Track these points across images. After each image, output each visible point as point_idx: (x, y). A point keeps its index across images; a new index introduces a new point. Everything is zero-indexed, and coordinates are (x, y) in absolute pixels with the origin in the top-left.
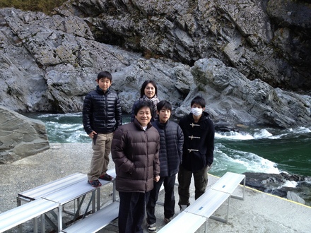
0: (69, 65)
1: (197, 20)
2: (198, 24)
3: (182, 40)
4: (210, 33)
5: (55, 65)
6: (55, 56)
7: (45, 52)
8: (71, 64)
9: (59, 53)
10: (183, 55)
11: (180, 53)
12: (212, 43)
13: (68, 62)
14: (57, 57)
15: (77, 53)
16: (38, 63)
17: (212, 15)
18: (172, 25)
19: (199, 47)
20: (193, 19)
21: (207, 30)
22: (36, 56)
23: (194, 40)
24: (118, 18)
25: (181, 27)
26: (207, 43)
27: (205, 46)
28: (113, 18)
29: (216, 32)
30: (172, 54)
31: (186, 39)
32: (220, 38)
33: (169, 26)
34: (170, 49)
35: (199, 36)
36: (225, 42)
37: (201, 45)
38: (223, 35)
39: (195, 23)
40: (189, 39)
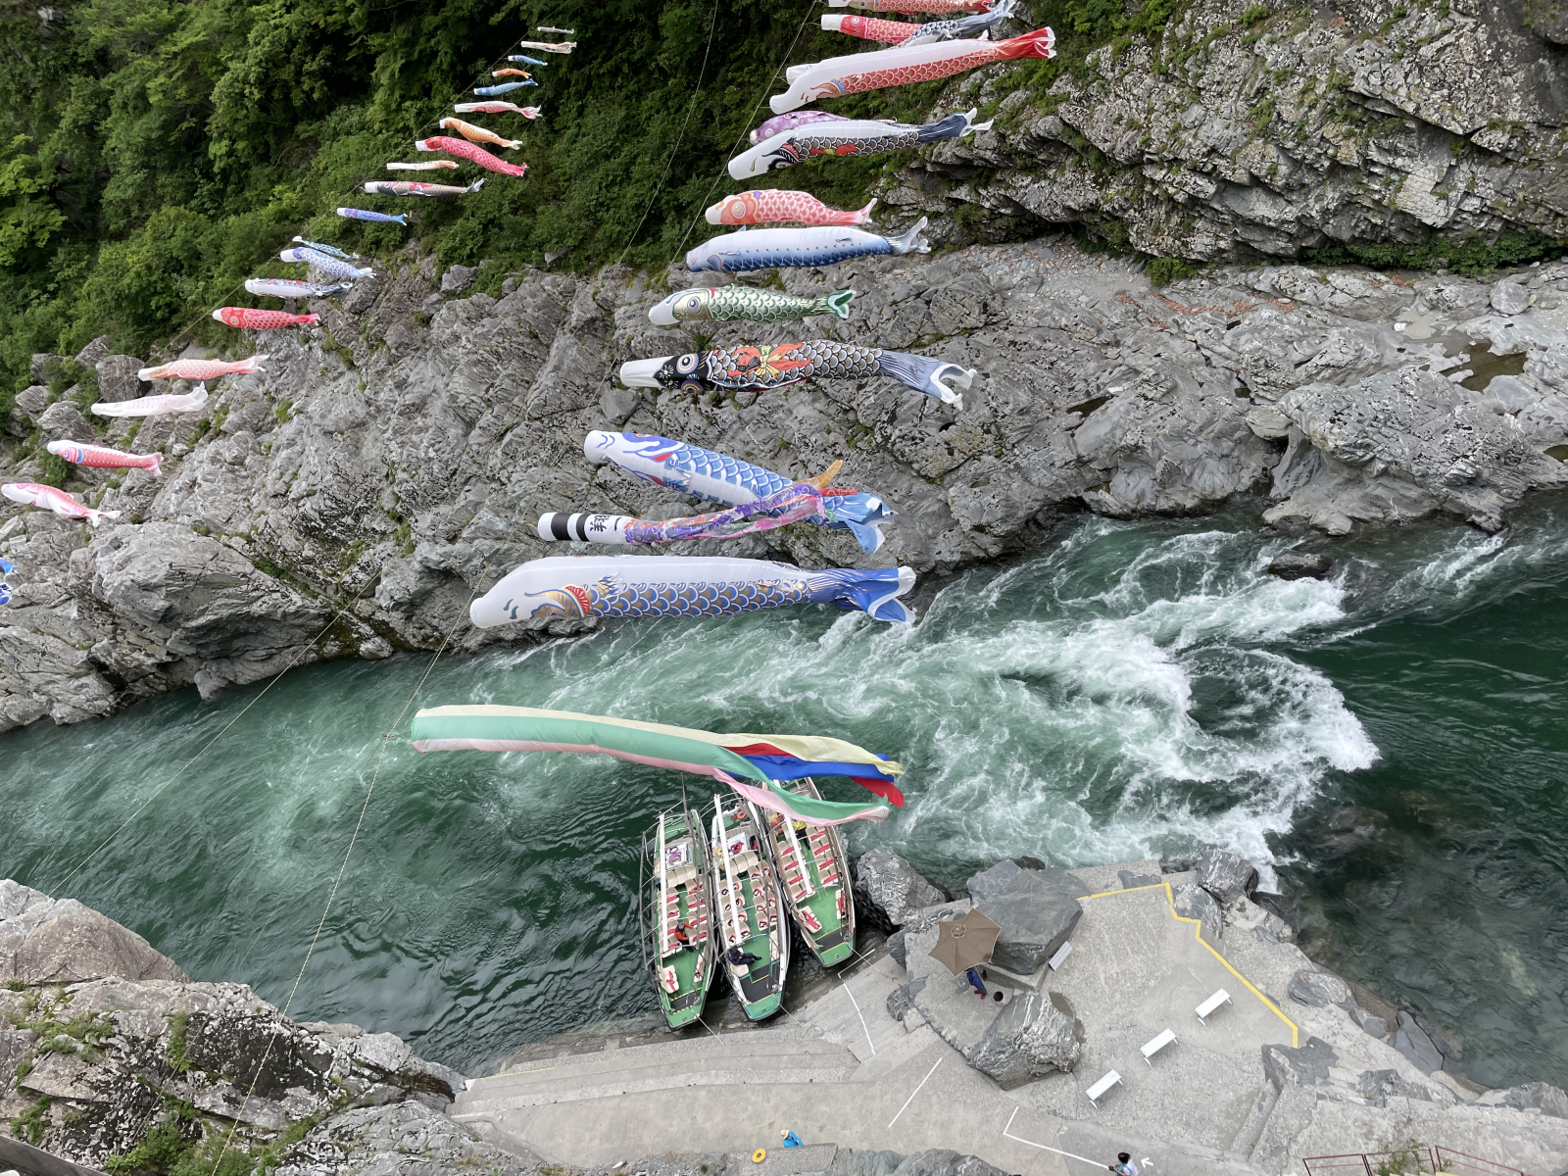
0: (984, 457)
1: (1283, 150)
2: (1289, 159)
3: (1251, 215)
4: (1337, 169)
5: (958, 468)
6: (951, 453)
7: (930, 451)
8: (989, 454)
9: (958, 444)
10: (1269, 248)
11: (1255, 245)
12: (1353, 190)
13: (981, 452)
14: (956, 452)
15: (993, 428)
16: (924, 477)
17: (1332, 114)
18: (1211, 189)
19: (1314, 213)
20: (1272, 150)
21: (1327, 164)
22: (916, 466)
23: (1290, 202)
24: (1046, 177)
25: (1240, 187)
26: (1337, 195)
27: (1331, 207)
28: (1034, 182)
29: (1355, 160)
30: (1231, 256)
31: (1263, 207)
32: (1376, 170)
33: (1202, 196)
34: (1222, 244)
35: (1304, 185)
36: (1395, 177)
37: (1317, 207)
38: (1383, 160)
39: (1282, 160)
40: (1275, 204)
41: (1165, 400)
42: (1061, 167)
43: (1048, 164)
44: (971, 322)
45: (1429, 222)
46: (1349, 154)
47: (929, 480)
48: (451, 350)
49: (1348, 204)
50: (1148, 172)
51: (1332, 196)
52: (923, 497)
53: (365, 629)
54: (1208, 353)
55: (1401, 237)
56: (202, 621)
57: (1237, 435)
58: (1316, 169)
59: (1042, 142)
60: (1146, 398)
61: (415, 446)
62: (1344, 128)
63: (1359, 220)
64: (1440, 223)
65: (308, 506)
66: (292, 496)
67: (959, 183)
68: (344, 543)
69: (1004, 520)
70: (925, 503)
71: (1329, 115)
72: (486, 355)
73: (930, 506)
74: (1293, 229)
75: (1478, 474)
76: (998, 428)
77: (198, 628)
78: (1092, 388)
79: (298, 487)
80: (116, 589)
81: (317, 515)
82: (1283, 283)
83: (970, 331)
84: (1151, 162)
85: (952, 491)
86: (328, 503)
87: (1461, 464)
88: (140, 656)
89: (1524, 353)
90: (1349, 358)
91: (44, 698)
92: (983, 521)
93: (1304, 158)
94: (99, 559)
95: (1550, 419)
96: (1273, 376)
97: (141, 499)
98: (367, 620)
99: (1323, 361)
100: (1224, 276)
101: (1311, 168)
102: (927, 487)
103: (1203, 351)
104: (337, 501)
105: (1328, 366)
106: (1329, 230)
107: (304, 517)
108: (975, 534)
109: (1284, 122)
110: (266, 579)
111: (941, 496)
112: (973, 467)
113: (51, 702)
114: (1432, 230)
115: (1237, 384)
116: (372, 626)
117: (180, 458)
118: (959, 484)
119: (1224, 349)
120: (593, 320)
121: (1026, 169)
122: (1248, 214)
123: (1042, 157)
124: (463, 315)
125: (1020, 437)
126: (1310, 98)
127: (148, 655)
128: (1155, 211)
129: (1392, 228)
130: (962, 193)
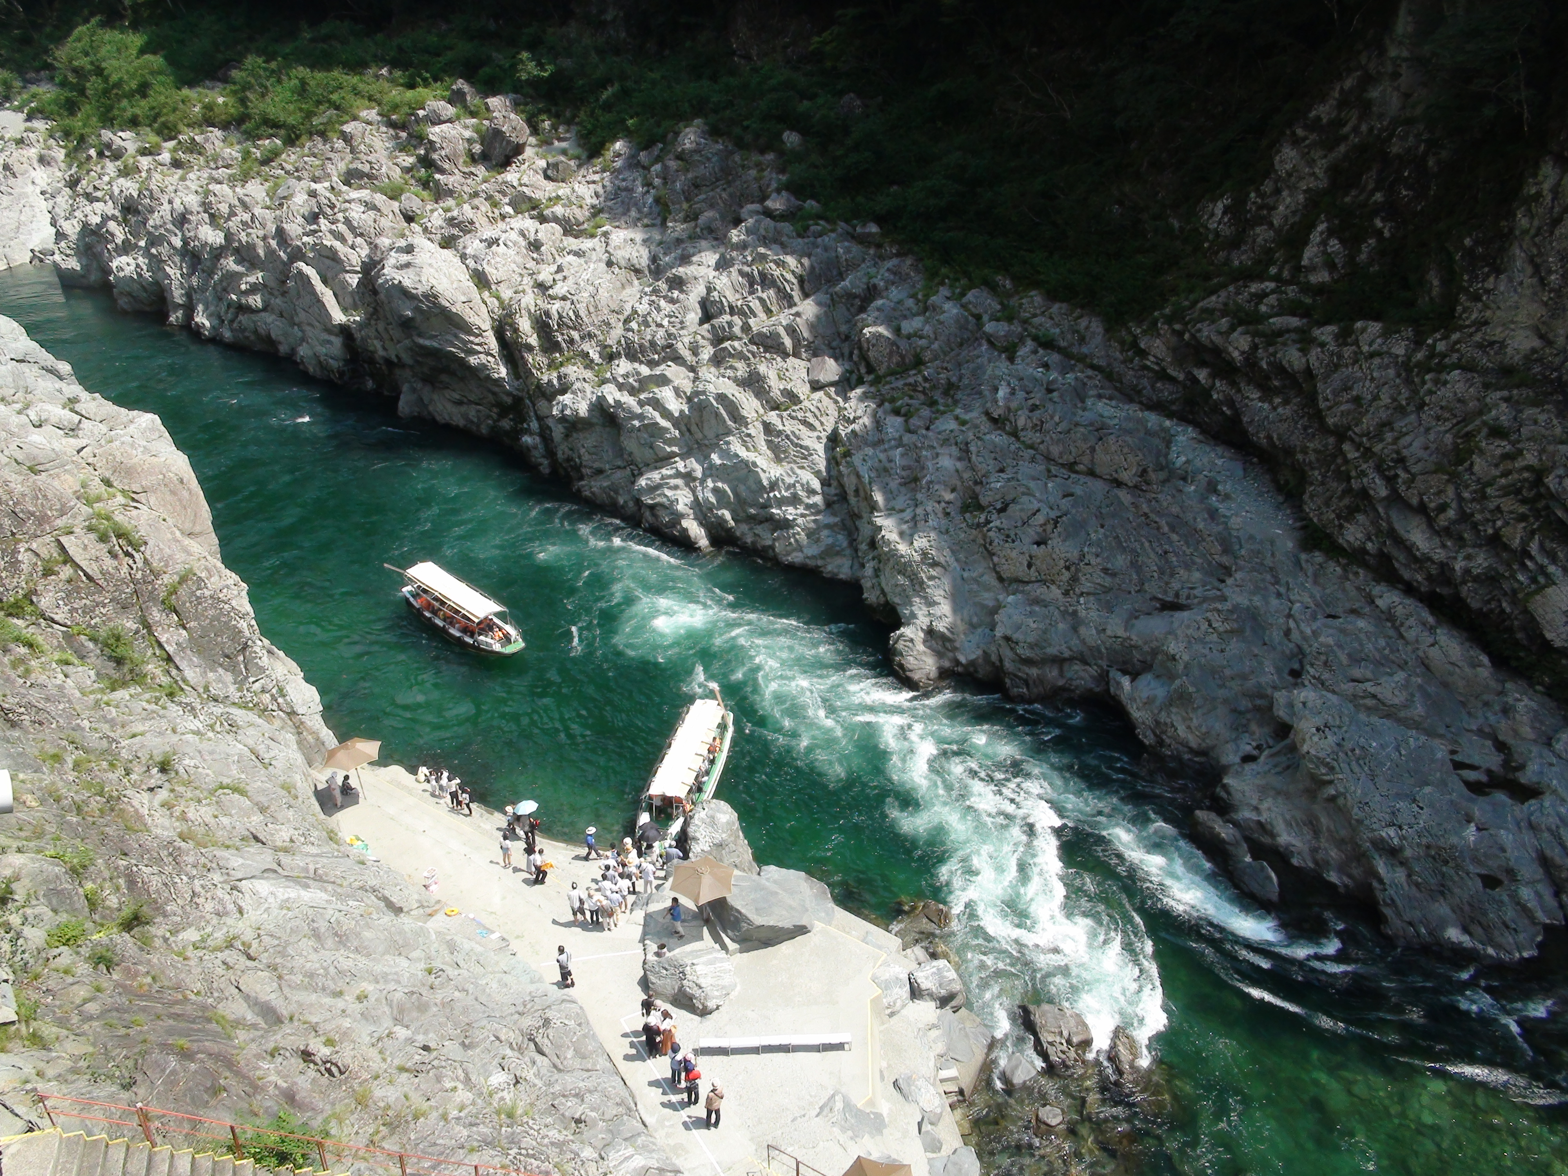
0: (1053, 587)
1: (1460, 498)
2: (1460, 507)
3: (1405, 536)
4: (1495, 542)
5: (1028, 583)
6: (1029, 566)
7: (1014, 554)
8: (1059, 587)
9: (1038, 563)
10: (1406, 574)
11: (1396, 565)
12: (1501, 569)
13: (1053, 582)
14: (1033, 569)
15: (1073, 569)
16: (997, 573)
17: (1518, 492)
18: (1384, 492)
19: (1457, 567)
20: (1450, 491)
21: (1490, 531)
22: (995, 559)
23: (1444, 546)
24: (1271, 402)
25: (1408, 506)
26: (1486, 564)
27: (1475, 572)
28: (1260, 399)
29: (1516, 543)
30: (1372, 561)
31: (1419, 535)
32: (1529, 563)
33: (1372, 492)
34: (1369, 546)
35: (1461, 538)
36: (1542, 580)
37: (1463, 564)
38: (1539, 559)
39: (1454, 505)
40: (1430, 539)
41: (1225, 636)
42: (1286, 402)
43: (1277, 391)
44: (1125, 476)
45: (1549, 636)
46: (1515, 536)
47: (1001, 579)
48: (734, 254)
49: (1491, 579)
50: (1346, 447)
51: (1481, 561)
52: (988, 589)
53: (534, 425)
54: (1292, 624)
55: (1520, 635)
56: (427, 343)
57: (1258, 702)
58: (1479, 531)
59: (1280, 370)
60: (1210, 625)
61: (659, 309)
62: (1523, 509)
63: (1493, 599)
64: (1558, 644)
65: (555, 307)
66: (551, 292)
67: (1203, 364)
68: (561, 351)
69: (1031, 646)
70: (986, 595)
71: (1513, 491)
72: (756, 272)
73: (988, 599)
74: (1434, 571)
75: (1401, 849)
76: (1078, 570)
77: (422, 347)
78: (1184, 593)
79: (560, 289)
80: (387, 281)
81: (556, 316)
82: (1400, 611)
83: (1119, 484)
84: (1352, 440)
85: (1011, 598)
86: (571, 314)
87: (1392, 832)
88: (377, 344)
89: (1542, 793)
90: (1396, 701)
91: (300, 334)
92: (1015, 637)
93: (1472, 515)
94: (392, 253)
95: (1503, 850)
96: (1326, 676)
97: (456, 231)
98: (540, 419)
99: (1372, 690)
100: (1356, 574)
101: (1475, 526)
102: (994, 582)
103: (1291, 621)
104: (577, 316)
105: (1374, 696)
106: (1464, 590)
107: (547, 314)
108: (1003, 643)
109: (1472, 474)
110: (493, 344)
111: (1001, 597)
112: (1039, 591)
113: (303, 340)
114: (1547, 645)
115: (1296, 666)
116: (541, 427)
117: (503, 217)
118: (1020, 596)
119: (1308, 631)
120: (855, 296)
121: (1260, 387)
122: (1402, 532)
123: (1276, 383)
124: (762, 231)
125: (1092, 590)
126: (1509, 465)
127: (385, 349)
128: (1335, 484)
129: (1516, 623)
130: (1202, 375)
